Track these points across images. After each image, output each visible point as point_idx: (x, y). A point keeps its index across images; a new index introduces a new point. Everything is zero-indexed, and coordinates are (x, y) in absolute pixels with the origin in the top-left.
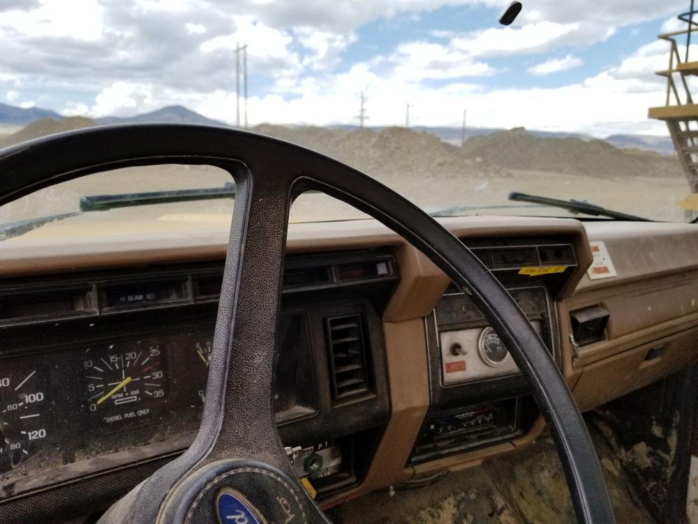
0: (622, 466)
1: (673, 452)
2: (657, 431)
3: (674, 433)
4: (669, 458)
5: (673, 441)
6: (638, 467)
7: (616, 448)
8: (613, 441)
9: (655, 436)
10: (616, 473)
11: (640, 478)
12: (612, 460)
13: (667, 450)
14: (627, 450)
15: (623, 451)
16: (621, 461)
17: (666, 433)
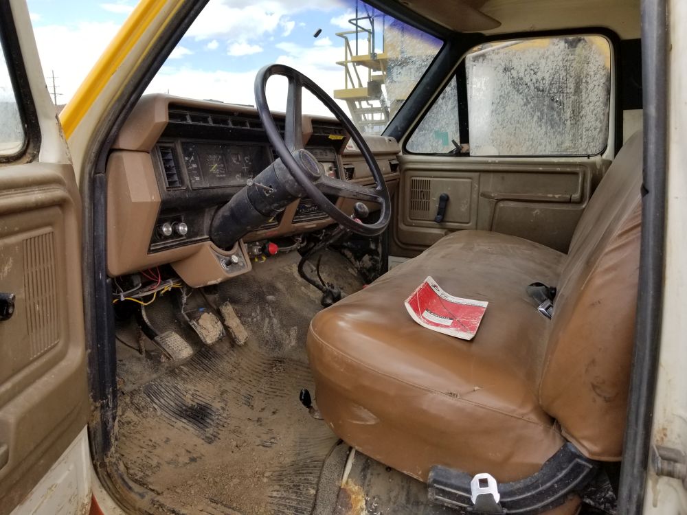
0: (359, 271)
1: (381, 256)
2: (373, 246)
3: (380, 245)
4: (379, 259)
5: (380, 250)
6: (366, 268)
7: (354, 262)
8: (353, 259)
9: (371, 249)
10: (356, 275)
11: (367, 274)
12: (353, 269)
13: (378, 255)
14: (359, 261)
15: (358, 262)
16: (357, 268)
17: (377, 246)
